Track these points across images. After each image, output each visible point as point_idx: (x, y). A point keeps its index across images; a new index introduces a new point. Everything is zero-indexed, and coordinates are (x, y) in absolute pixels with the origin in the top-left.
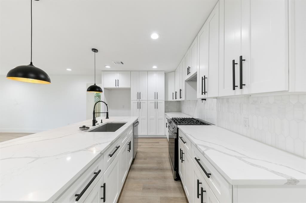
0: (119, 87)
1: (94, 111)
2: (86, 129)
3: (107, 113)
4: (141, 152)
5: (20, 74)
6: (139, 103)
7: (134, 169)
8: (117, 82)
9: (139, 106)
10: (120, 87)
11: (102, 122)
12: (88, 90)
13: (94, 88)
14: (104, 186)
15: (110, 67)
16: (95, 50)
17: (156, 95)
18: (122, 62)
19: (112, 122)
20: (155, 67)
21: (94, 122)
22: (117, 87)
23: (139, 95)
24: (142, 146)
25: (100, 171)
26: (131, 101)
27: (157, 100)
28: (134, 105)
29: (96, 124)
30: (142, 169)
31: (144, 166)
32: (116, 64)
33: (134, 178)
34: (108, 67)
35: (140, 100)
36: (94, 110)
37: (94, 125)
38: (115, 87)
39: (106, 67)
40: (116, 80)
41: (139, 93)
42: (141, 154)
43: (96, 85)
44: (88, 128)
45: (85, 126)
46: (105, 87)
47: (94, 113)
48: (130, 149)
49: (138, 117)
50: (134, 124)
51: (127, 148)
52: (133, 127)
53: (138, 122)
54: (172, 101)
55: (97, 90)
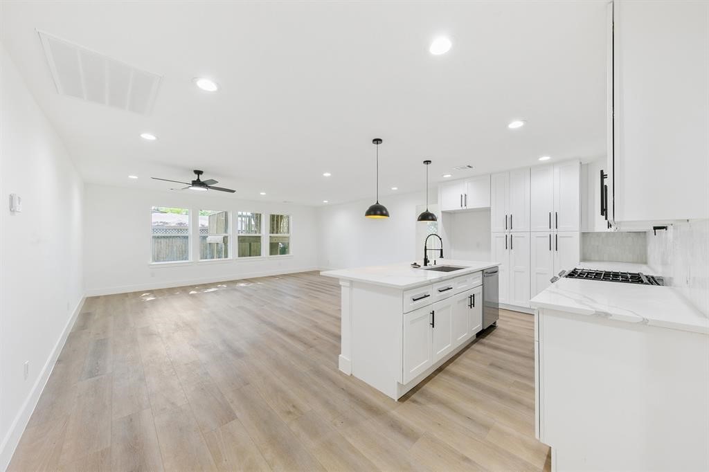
1: (425, 247)
2: (417, 266)
3: (442, 250)
5: (372, 213)
6: (509, 238)
8: (464, 199)
9: (509, 243)
10: (469, 207)
11: (435, 264)
12: (419, 220)
13: (426, 216)
14: (433, 313)
15: (450, 176)
17: (554, 220)
18: (469, 166)
21: (426, 261)
22: (464, 208)
23: (509, 222)
25: (429, 296)
26: (493, 235)
27: (555, 230)
28: (497, 241)
29: (428, 264)
32: (459, 170)
34: (447, 176)
35: (512, 230)
36: (425, 245)
37: (426, 264)
38: (461, 208)
39: (445, 176)
40: (462, 196)
41: (509, 217)
43: (429, 211)
44: (419, 266)
46: (443, 210)
47: (426, 250)
48: (472, 305)
49: (500, 264)
50: (485, 271)
51: (468, 302)
52: (483, 276)
53: (496, 272)
54: (606, 231)
55: (430, 218)
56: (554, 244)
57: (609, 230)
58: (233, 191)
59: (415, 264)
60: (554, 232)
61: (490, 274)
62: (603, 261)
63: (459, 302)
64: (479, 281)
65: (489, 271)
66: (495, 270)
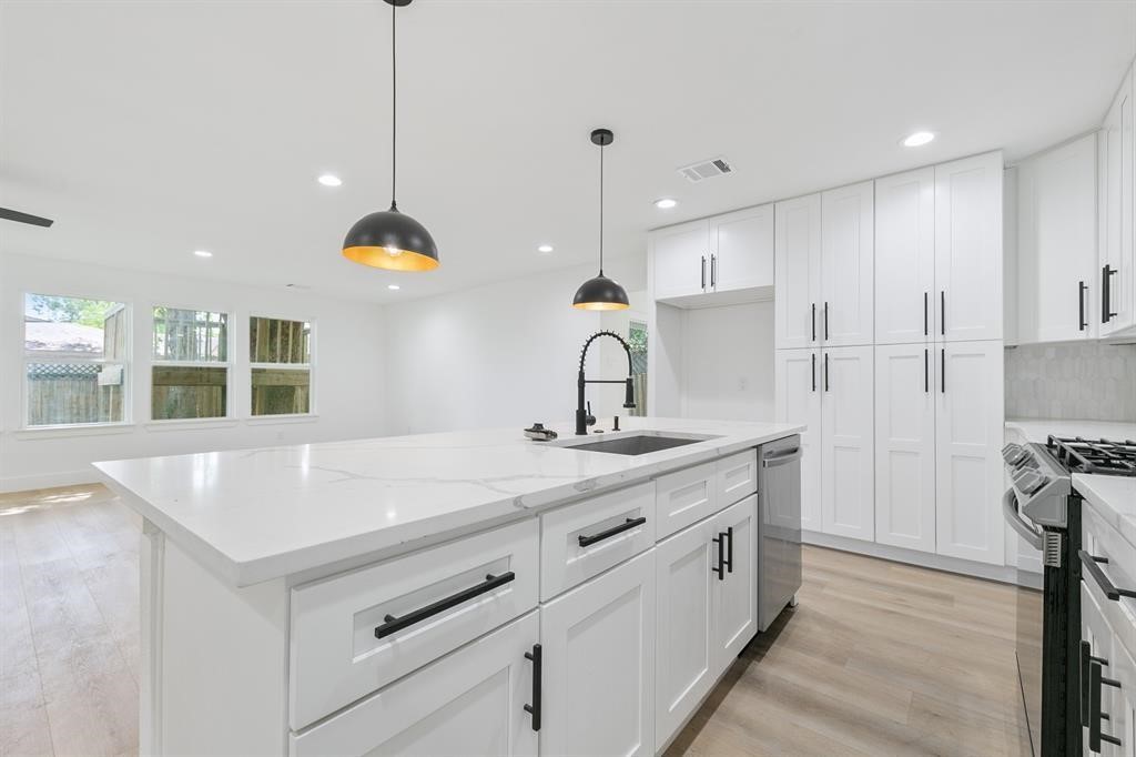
0: (718, 290)
1: (582, 374)
2: (543, 436)
4: (820, 620)
6: (820, 361)
7: (758, 684)
8: (709, 268)
9: (821, 376)
10: (721, 286)
11: (616, 428)
12: (576, 301)
13: (596, 292)
14: (536, 656)
15: (673, 203)
16: (602, 136)
17: (936, 312)
18: (720, 164)
19: (657, 433)
20: (920, 139)
21: (583, 420)
22: (709, 289)
23: (820, 321)
24: (825, 591)
25: (510, 577)
26: (780, 357)
27: (939, 337)
28: (791, 372)
29: (590, 428)
30: (802, 703)
31: (824, 691)
32: (695, 178)
33: (748, 727)
34: (667, 204)
35: (827, 343)
36: (582, 368)
37: (581, 430)
38: (701, 291)
39: (660, 205)
40: (703, 261)
41: (820, 308)
42: (817, 629)
43: (607, 276)
44: (553, 434)
45: (541, 425)
46: (660, 297)
47: (582, 383)
48: (724, 565)
49: (803, 429)
50: (766, 449)
51: (710, 557)
52: (761, 465)
53: (795, 451)
54: (1076, 338)
55: (609, 295)
56: (936, 374)
57: (1082, 335)
58: (47, 223)
59: (538, 428)
60: (935, 342)
61: (777, 455)
62: (1050, 419)
63: (675, 566)
64: (747, 481)
65: (775, 448)
66: (789, 444)
